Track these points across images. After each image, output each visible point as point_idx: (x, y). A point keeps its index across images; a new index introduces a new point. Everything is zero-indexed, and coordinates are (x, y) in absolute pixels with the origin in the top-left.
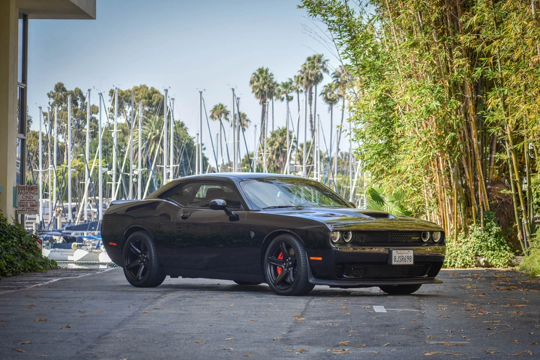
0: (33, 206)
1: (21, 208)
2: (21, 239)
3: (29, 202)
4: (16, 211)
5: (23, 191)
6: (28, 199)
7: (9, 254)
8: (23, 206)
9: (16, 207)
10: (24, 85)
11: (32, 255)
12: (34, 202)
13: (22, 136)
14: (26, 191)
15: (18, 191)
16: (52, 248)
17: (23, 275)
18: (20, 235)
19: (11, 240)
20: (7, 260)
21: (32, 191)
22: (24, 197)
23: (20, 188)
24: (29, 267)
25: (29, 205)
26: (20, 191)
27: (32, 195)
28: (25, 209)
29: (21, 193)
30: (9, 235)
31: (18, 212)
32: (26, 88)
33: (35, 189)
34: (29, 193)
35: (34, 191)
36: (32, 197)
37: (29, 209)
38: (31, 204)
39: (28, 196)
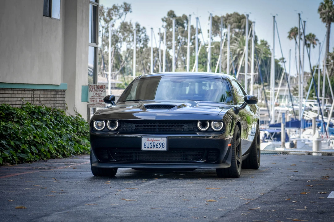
0: (101, 101)
1: (92, 103)
2: (78, 127)
3: (98, 98)
4: (88, 105)
5: (93, 89)
6: (97, 96)
7: (62, 140)
8: (93, 101)
9: (88, 102)
10: (97, 3)
12: (103, 98)
13: (95, 45)
14: (96, 89)
15: (89, 89)
17: (73, 157)
18: (78, 125)
19: (66, 128)
20: (59, 145)
21: (101, 89)
22: (94, 94)
23: (91, 87)
24: (82, 151)
25: (98, 100)
26: (91, 89)
27: (101, 92)
28: (95, 104)
29: (92, 91)
30: (64, 125)
31: (89, 105)
32: (98, 6)
33: (103, 88)
34: (98, 91)
35: (103, 89)
36: (101, 94)
37: (98, 103)
38: (100, 99)
39: (98, 93)
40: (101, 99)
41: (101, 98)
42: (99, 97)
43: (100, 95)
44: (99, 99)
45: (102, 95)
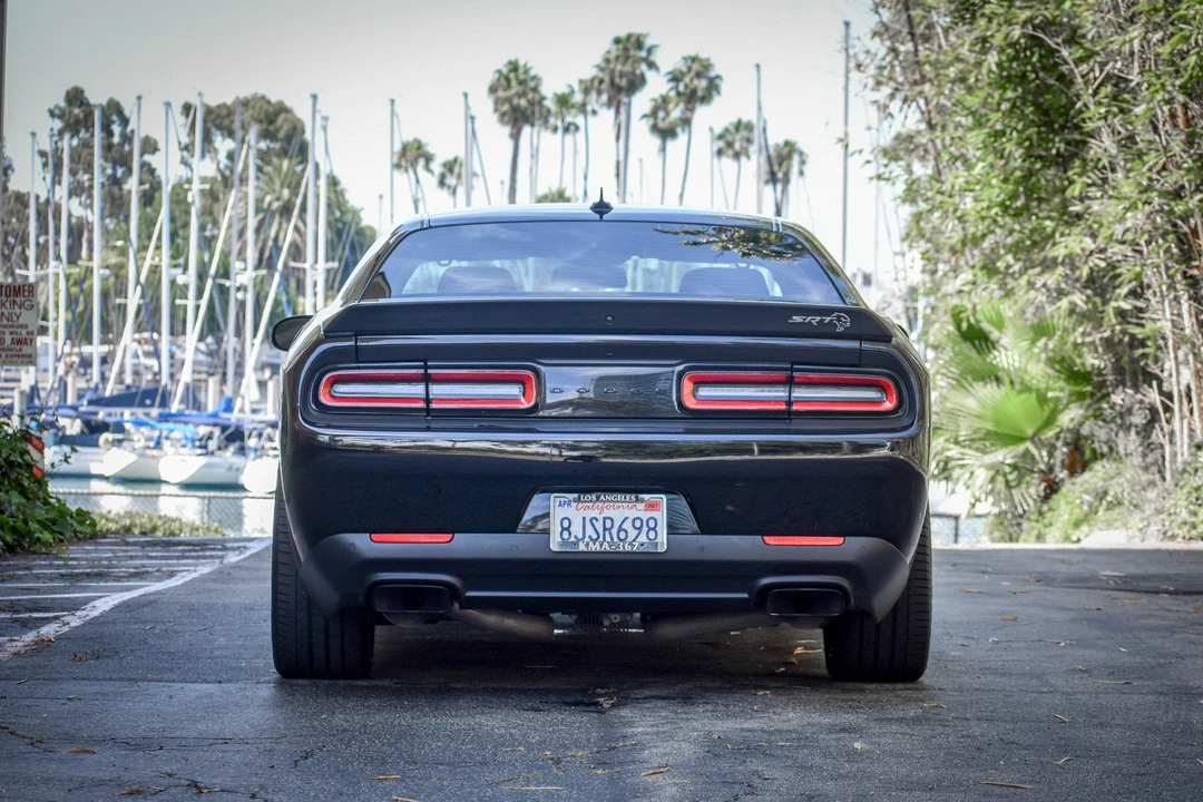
0: (19, 342)
3: (7, 331)
6: (5, 322)
11: (16, 498)
12: (24, 332)
16: (55, 444)
21: (18, 300)
25: (8, 339)
27: (17, 310)
33: (26, 294)
34: (7, 305)
35: (23, 299)
36: (18, 317)
37: (8, 350)
38: (15, 336)
39: (6, 312)
40: (17, 333)
41: (19, 331)
42: (12, 326)
43: (15, 318)
44: (11, 333)
45: (22, 321)
